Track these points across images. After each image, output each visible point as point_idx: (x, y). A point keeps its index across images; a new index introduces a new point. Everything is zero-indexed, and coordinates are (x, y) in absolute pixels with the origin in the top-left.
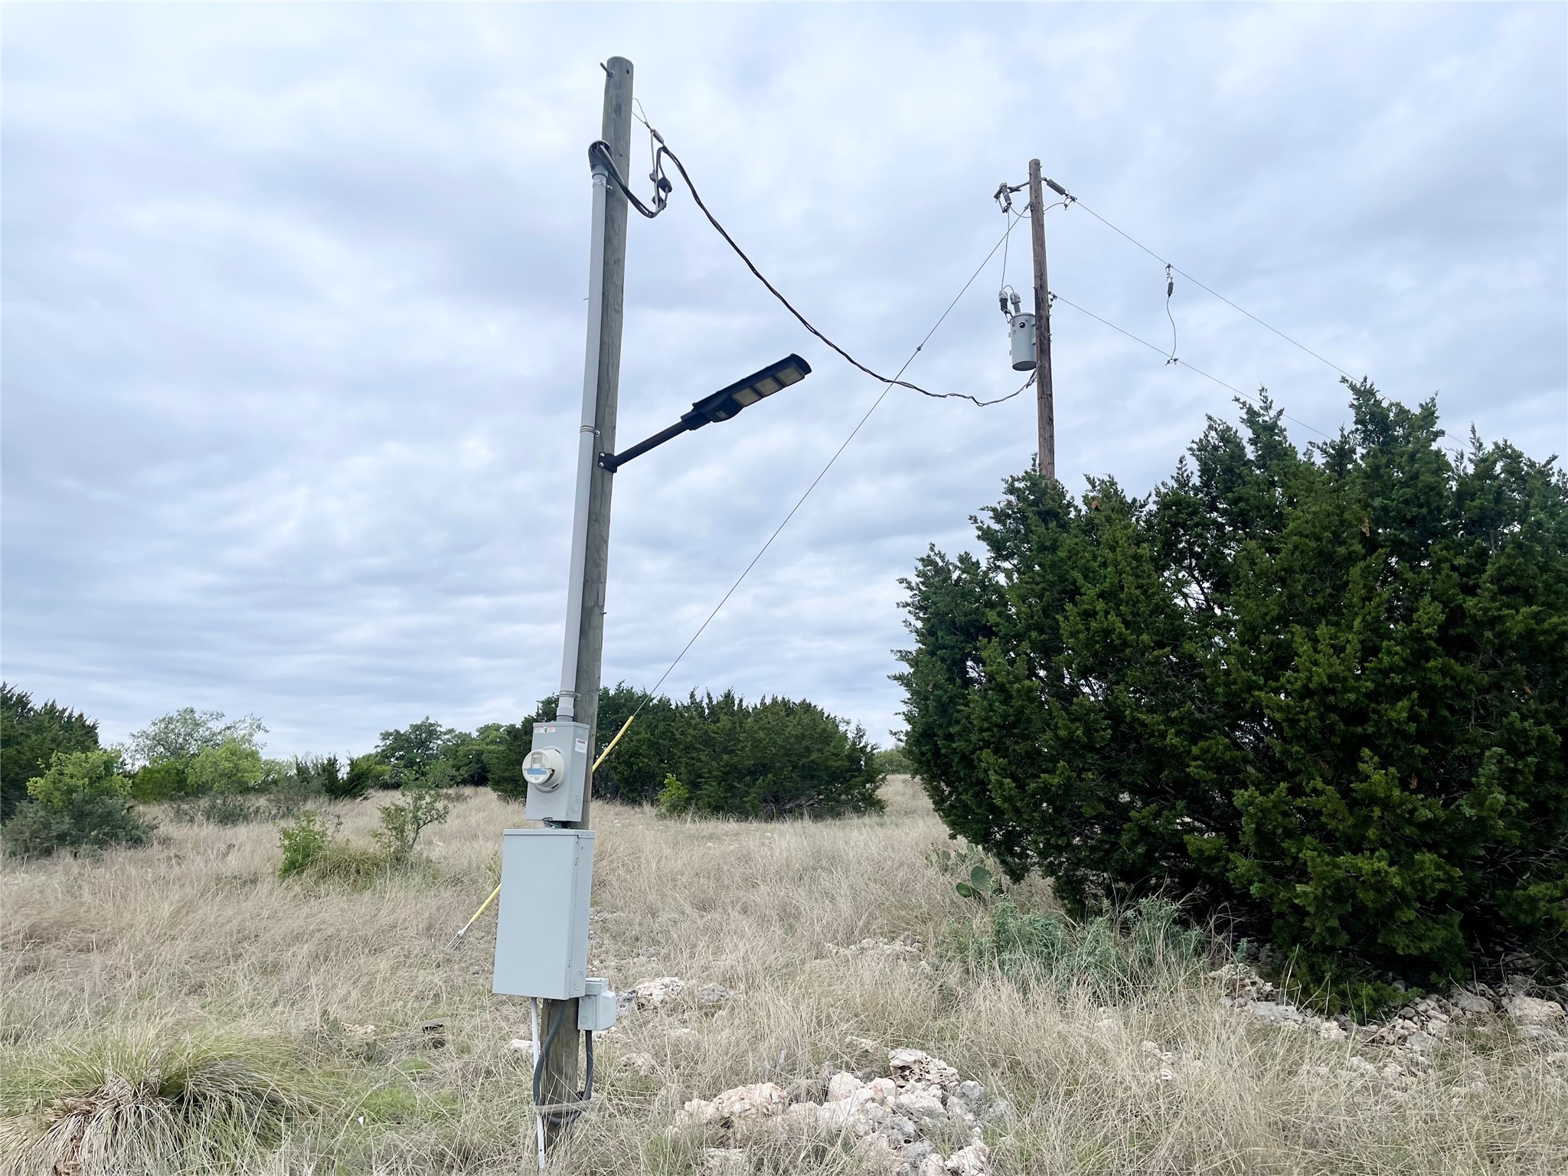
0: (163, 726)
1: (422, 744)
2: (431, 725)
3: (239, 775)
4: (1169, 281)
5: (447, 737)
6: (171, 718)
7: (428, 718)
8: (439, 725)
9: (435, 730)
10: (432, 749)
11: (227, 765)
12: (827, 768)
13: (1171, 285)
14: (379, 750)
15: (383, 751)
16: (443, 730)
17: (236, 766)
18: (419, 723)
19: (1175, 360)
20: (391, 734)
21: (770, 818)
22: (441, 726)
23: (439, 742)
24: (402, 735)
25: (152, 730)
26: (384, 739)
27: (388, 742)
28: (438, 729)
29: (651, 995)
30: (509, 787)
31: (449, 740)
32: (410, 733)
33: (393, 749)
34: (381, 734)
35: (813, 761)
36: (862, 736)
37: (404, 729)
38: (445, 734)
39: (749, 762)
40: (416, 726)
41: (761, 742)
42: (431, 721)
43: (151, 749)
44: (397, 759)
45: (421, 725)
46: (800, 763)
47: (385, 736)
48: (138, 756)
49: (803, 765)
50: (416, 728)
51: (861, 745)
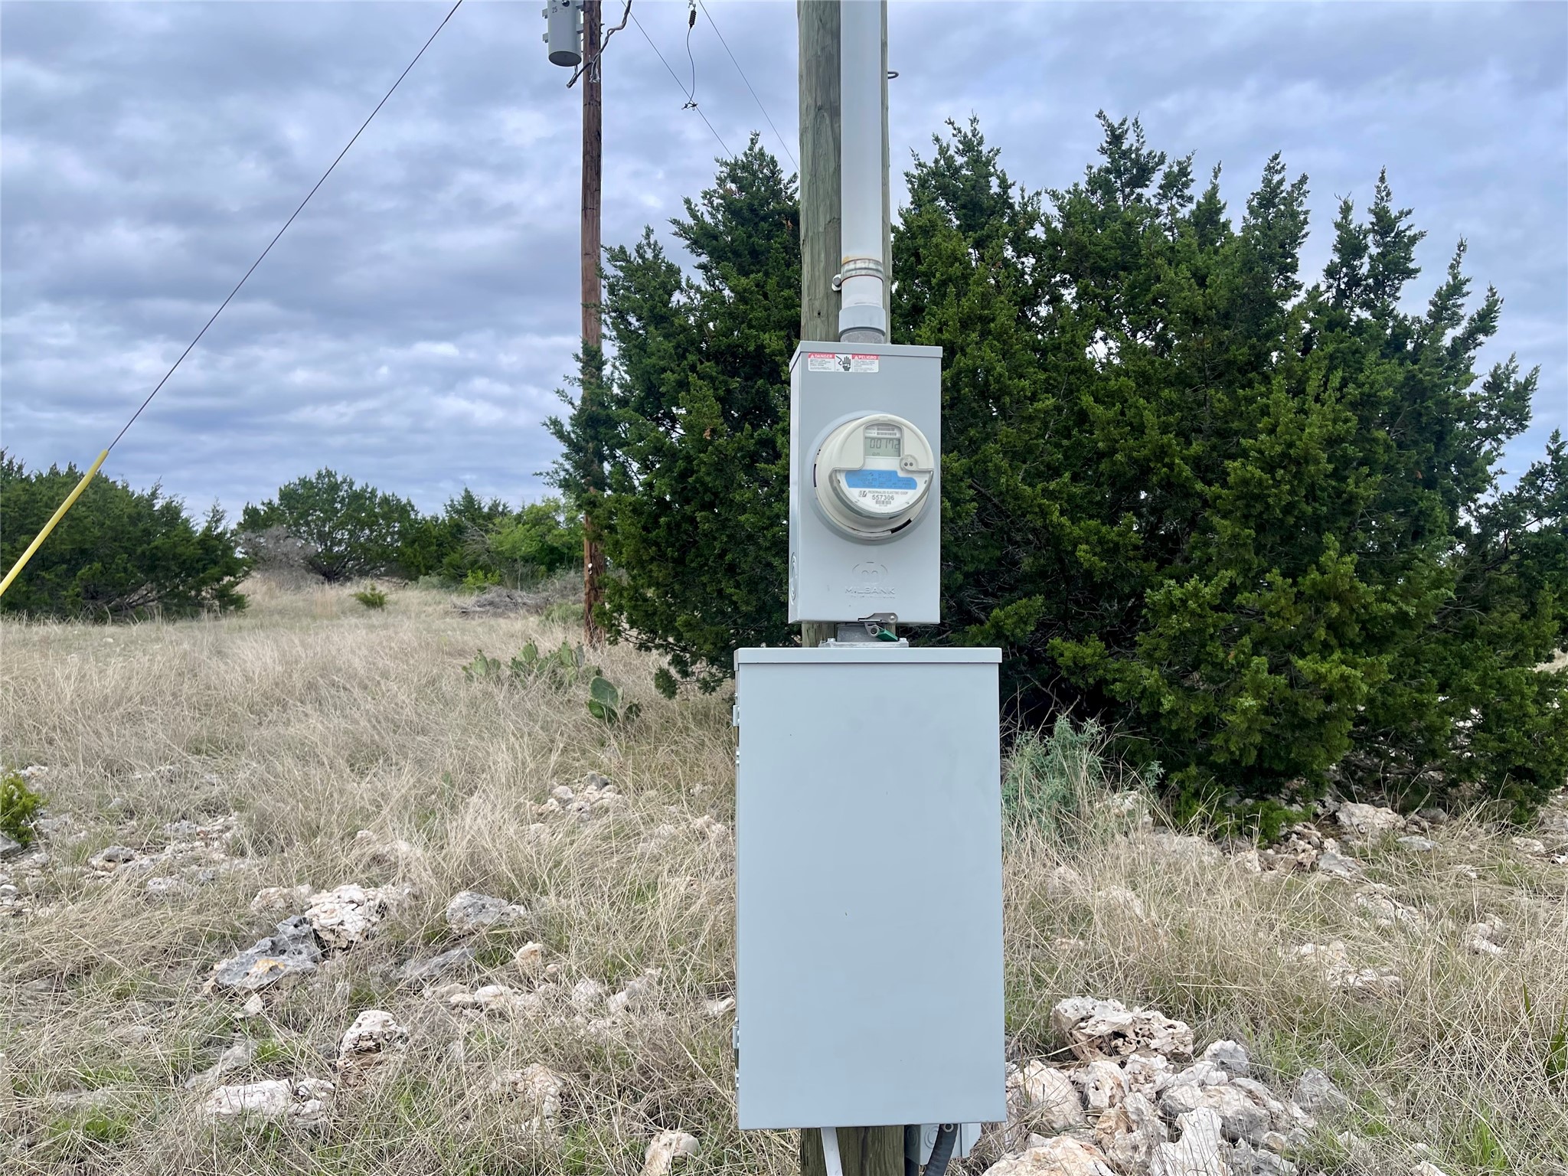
4: (692, 8)
12: (175, 557)
13: (693, 13)
19: (694, 105)
21: (100, 619)
29: (341, 923)
35: (156, 548)
36: (219, 520)
39: (63, 547)
41: (81, 521)
46: (139, 550)
49: (143, 553)
51: (219, 530)
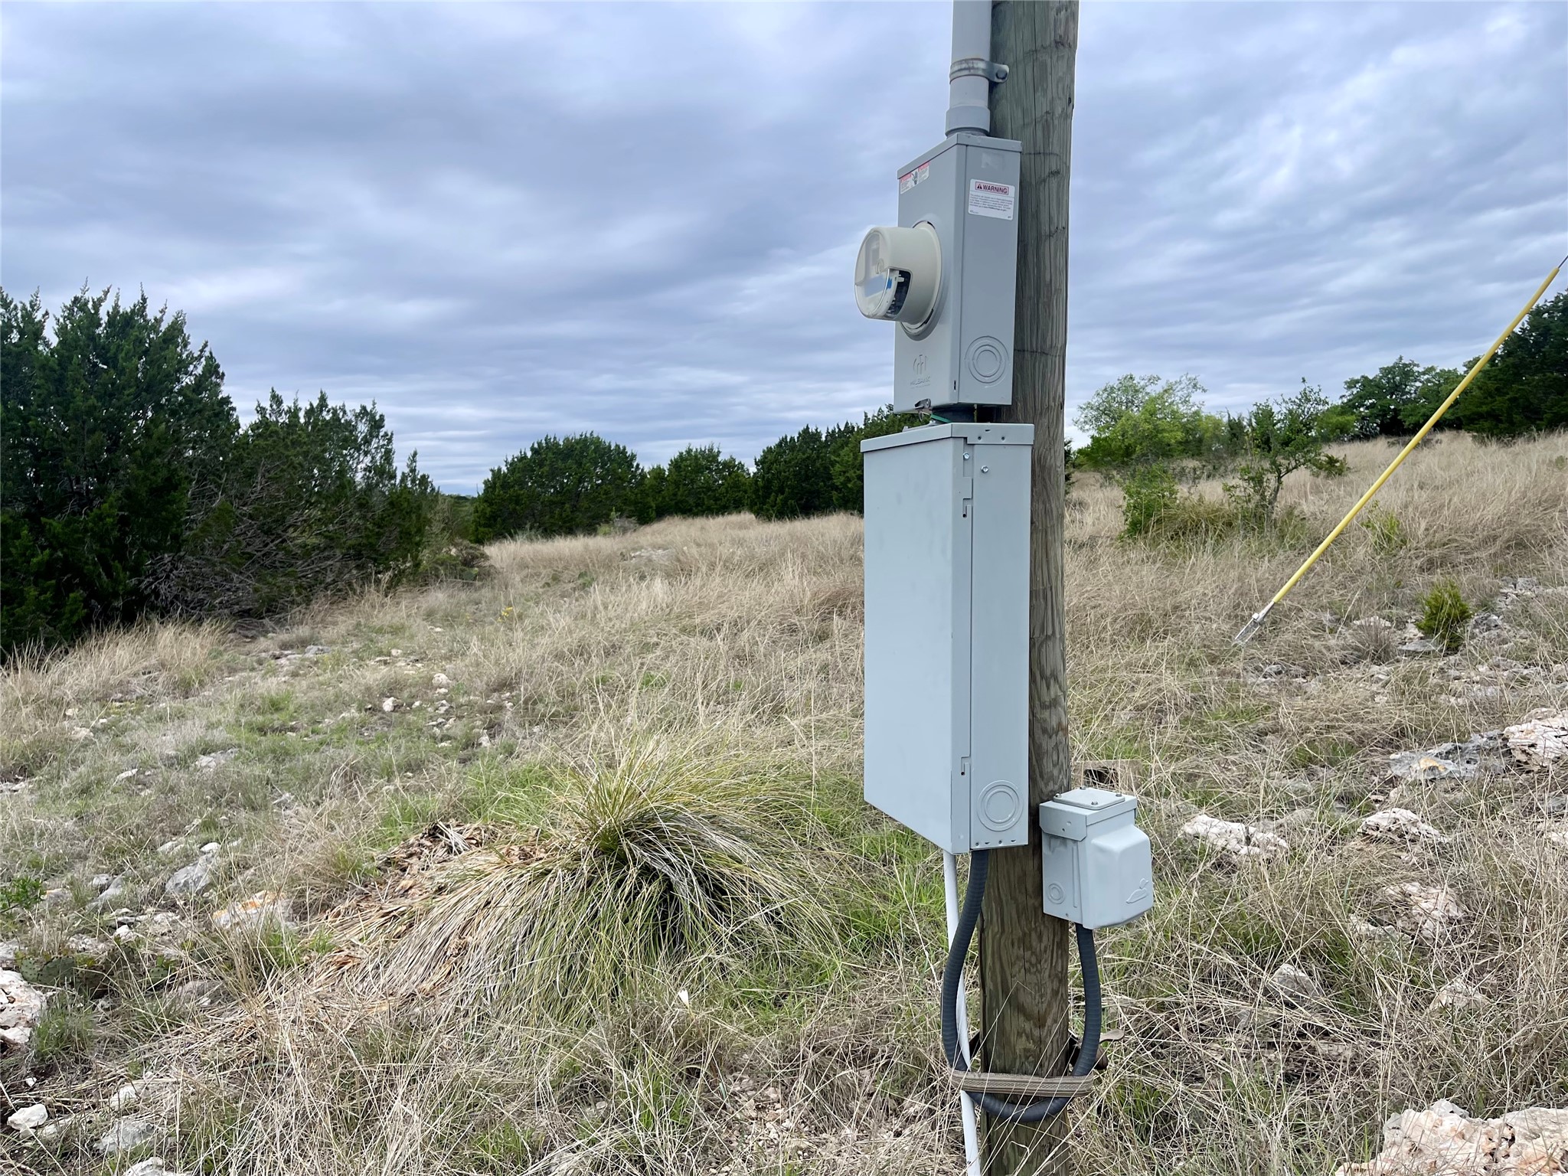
0: (1105, 395)
1: (1396, 388)
2: (1405, 365)
3: (1160, 436)
5: (1426, 377)
6: (1112, 388)
7: (1401, 358)
8: (1415, 365)
9: (1411, 371)
10: (1409, 393)
11: (1147, 426)
14: (1345, 400)
15: (1349, 401)
16: (1421, 370)
17: (1156, 427)
18: (1391, 365)
20: (1357, 382)
22: (1418, 366)
23: (1418, 384)
24: (1371, 381)
25: (1096, 401)
26: (1349, 388)
27: (1355, 391)
28: (1415, 369)
30: (1487, 424)
31: (1428, 381)
32: (1381, 378)
33: (1361, 397)
34: (1346, 383)
37: (1372, 374)
38: (1424, 373)
40: (1385, 369)
42: (1406, 361)
43: (1097, 419)
44: (1367, 408)
45: (1394, 367)
47: (1351, 384)
48: (1087, 427)
50: (1387, 371)
